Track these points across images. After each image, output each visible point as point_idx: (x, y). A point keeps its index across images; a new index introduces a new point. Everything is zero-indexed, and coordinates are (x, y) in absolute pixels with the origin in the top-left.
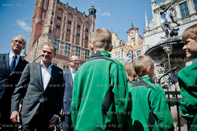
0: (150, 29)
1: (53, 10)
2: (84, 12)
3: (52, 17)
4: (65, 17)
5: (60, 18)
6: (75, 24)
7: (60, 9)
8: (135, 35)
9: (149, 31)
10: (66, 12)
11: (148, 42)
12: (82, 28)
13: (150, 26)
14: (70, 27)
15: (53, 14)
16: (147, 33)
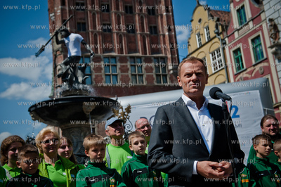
14: (110, 19)
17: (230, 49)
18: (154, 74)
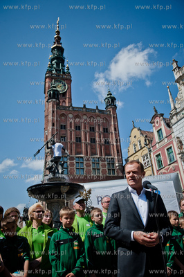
0: (178, 110)
1: (53, 120)
2: (97, 107)
3: (52, 129)
4: (71, 123)
5: (65, 126)
6: (85, 128)
7: (63, 115)
8: (160, 125)
9: (177, 114)
10: (70, 116)
11: (178, 132)
12: (97, 130)
13: (177, 107)
14: (80, 134)
15: (53, 125)
16: (175, 117)
17: (154, 154)
18: (106, 168)
